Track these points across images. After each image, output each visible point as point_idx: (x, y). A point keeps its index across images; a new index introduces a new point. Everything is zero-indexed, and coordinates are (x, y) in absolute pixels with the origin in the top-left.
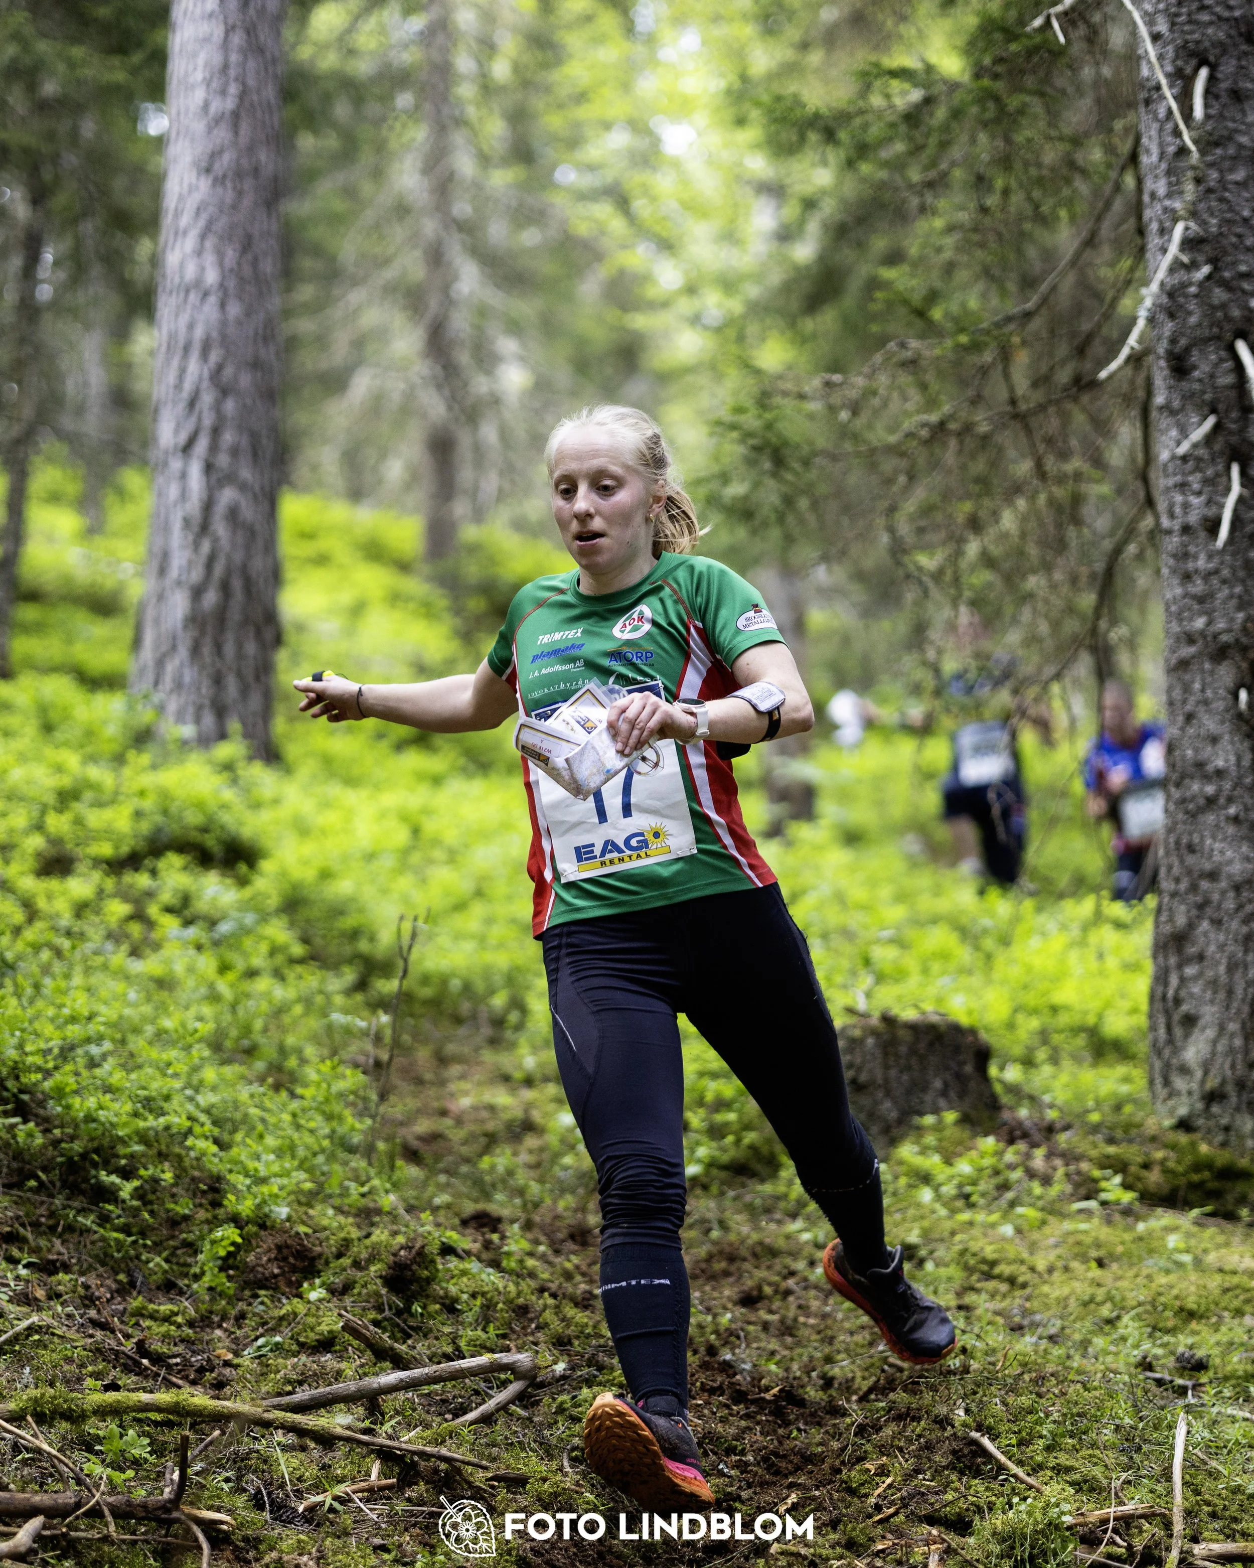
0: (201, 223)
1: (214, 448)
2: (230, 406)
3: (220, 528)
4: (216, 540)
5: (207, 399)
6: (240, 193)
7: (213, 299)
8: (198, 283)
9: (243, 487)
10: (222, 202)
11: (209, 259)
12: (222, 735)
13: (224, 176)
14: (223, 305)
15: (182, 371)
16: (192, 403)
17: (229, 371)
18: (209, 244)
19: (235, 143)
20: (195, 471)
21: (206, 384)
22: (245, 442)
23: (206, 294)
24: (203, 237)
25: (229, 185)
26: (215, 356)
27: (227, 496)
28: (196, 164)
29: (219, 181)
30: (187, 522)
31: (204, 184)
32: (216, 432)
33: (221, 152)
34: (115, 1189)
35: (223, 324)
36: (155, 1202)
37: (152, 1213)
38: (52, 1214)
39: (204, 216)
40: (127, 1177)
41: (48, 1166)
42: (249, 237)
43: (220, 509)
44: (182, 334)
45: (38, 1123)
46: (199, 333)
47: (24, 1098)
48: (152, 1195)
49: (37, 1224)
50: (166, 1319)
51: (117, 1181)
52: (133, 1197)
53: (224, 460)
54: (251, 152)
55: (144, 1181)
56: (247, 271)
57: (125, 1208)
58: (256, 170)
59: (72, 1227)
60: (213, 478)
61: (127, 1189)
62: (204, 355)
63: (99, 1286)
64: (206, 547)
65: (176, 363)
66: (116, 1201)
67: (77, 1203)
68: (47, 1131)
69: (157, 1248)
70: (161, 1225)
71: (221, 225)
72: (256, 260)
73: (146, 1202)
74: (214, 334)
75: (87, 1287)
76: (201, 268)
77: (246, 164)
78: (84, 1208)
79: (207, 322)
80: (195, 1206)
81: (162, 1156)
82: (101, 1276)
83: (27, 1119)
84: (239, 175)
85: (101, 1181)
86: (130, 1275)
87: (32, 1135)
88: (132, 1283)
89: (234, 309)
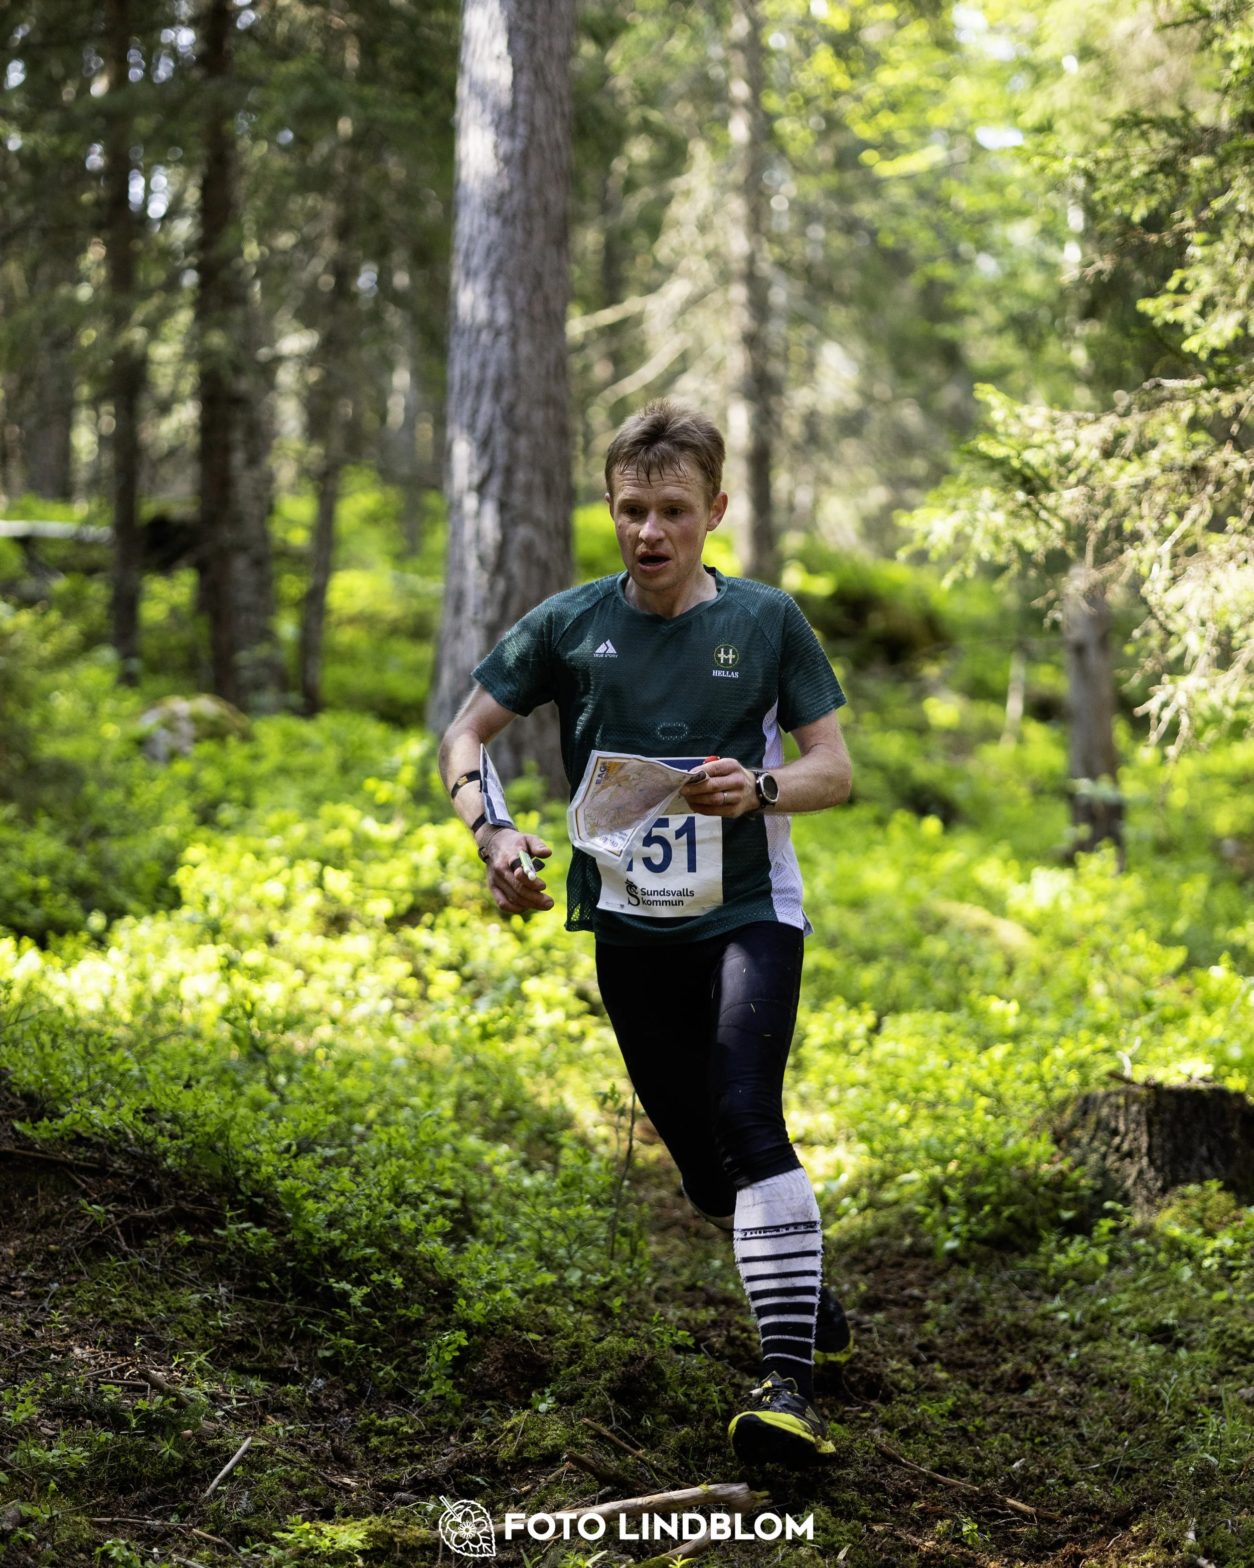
0: (492, 264)
1: (508, 485)
2: (523, 444)
3: (516, 567)
4: (510, 579)
5: (501, 437)
6: (529, 233)
7: (504, 340)
8: (491, 323)
9: (537, 524)
10: (512, 242)
11: (501, 299)
12: (520, 773)
13: (514, 216)
14: (514, 345)
15: (475, 412)
16: (486, 442)
17: (521, 410)
18: (500, 285)
19: (525, 184)
20: (490, 510)
21: (498, 424)
22: (538, 479)
23: (498, 334)
24: (493, 278)
25: (519, 224)
26: (506, 396)
27: (523, 532)
28: (485, 206)
29: (507, 222)
30: (482, 560)
31: (495, 224)
32: (509, 471)
33: (510, 193)
34: (345, 1295)
35: (515, 363)
36: (386, 1308)
37: (383, 1320)
38: (283, 1321)
39: (494, 257)
40: (358, 1283)
41: (281, 1271)
42: (538, 278)
43: (515, 547)
44: (475, 374)
45: (271, 1228)
46: (491, 372)
47: (259, 1200)
48: (383, 1301)
49: (269, 1331)
50: (394, 1431)
51: (348, 1287)
52: (364, 1303)
53: (517, 498)
54: (540, 191)
55: (376, 1286)
56: (538, 309)
57: (356, 1315)
58: (546, 210)
59: (303, 1335)
60: (507, 516)
61: (357, 1295)
62: (497, 395)
63: (328, 1396)
64: (501, 585)
65: (468, 403)
66: (348, 1307)
67: (309, 1309)
68: (283, 1234)
69: (387, 1356)
70: (392, 1332)
71: (511, 265)
72: (546, 299)
73: (376, 1308)
74: (507, 374)
75: (315, 1399)
76: (493, 309)
77: (536, 204)
78: (315, 1315)
79: (499, 362)
80: (427, 1311)
81: (396, 1258)
82: (332, 1386)
83: (259, 1225)
84: (529, 214)
85: (331, 1288)
86: (359, 1383)
87: (264, 1240)
88: (362, 1393)
89: (525, 349)
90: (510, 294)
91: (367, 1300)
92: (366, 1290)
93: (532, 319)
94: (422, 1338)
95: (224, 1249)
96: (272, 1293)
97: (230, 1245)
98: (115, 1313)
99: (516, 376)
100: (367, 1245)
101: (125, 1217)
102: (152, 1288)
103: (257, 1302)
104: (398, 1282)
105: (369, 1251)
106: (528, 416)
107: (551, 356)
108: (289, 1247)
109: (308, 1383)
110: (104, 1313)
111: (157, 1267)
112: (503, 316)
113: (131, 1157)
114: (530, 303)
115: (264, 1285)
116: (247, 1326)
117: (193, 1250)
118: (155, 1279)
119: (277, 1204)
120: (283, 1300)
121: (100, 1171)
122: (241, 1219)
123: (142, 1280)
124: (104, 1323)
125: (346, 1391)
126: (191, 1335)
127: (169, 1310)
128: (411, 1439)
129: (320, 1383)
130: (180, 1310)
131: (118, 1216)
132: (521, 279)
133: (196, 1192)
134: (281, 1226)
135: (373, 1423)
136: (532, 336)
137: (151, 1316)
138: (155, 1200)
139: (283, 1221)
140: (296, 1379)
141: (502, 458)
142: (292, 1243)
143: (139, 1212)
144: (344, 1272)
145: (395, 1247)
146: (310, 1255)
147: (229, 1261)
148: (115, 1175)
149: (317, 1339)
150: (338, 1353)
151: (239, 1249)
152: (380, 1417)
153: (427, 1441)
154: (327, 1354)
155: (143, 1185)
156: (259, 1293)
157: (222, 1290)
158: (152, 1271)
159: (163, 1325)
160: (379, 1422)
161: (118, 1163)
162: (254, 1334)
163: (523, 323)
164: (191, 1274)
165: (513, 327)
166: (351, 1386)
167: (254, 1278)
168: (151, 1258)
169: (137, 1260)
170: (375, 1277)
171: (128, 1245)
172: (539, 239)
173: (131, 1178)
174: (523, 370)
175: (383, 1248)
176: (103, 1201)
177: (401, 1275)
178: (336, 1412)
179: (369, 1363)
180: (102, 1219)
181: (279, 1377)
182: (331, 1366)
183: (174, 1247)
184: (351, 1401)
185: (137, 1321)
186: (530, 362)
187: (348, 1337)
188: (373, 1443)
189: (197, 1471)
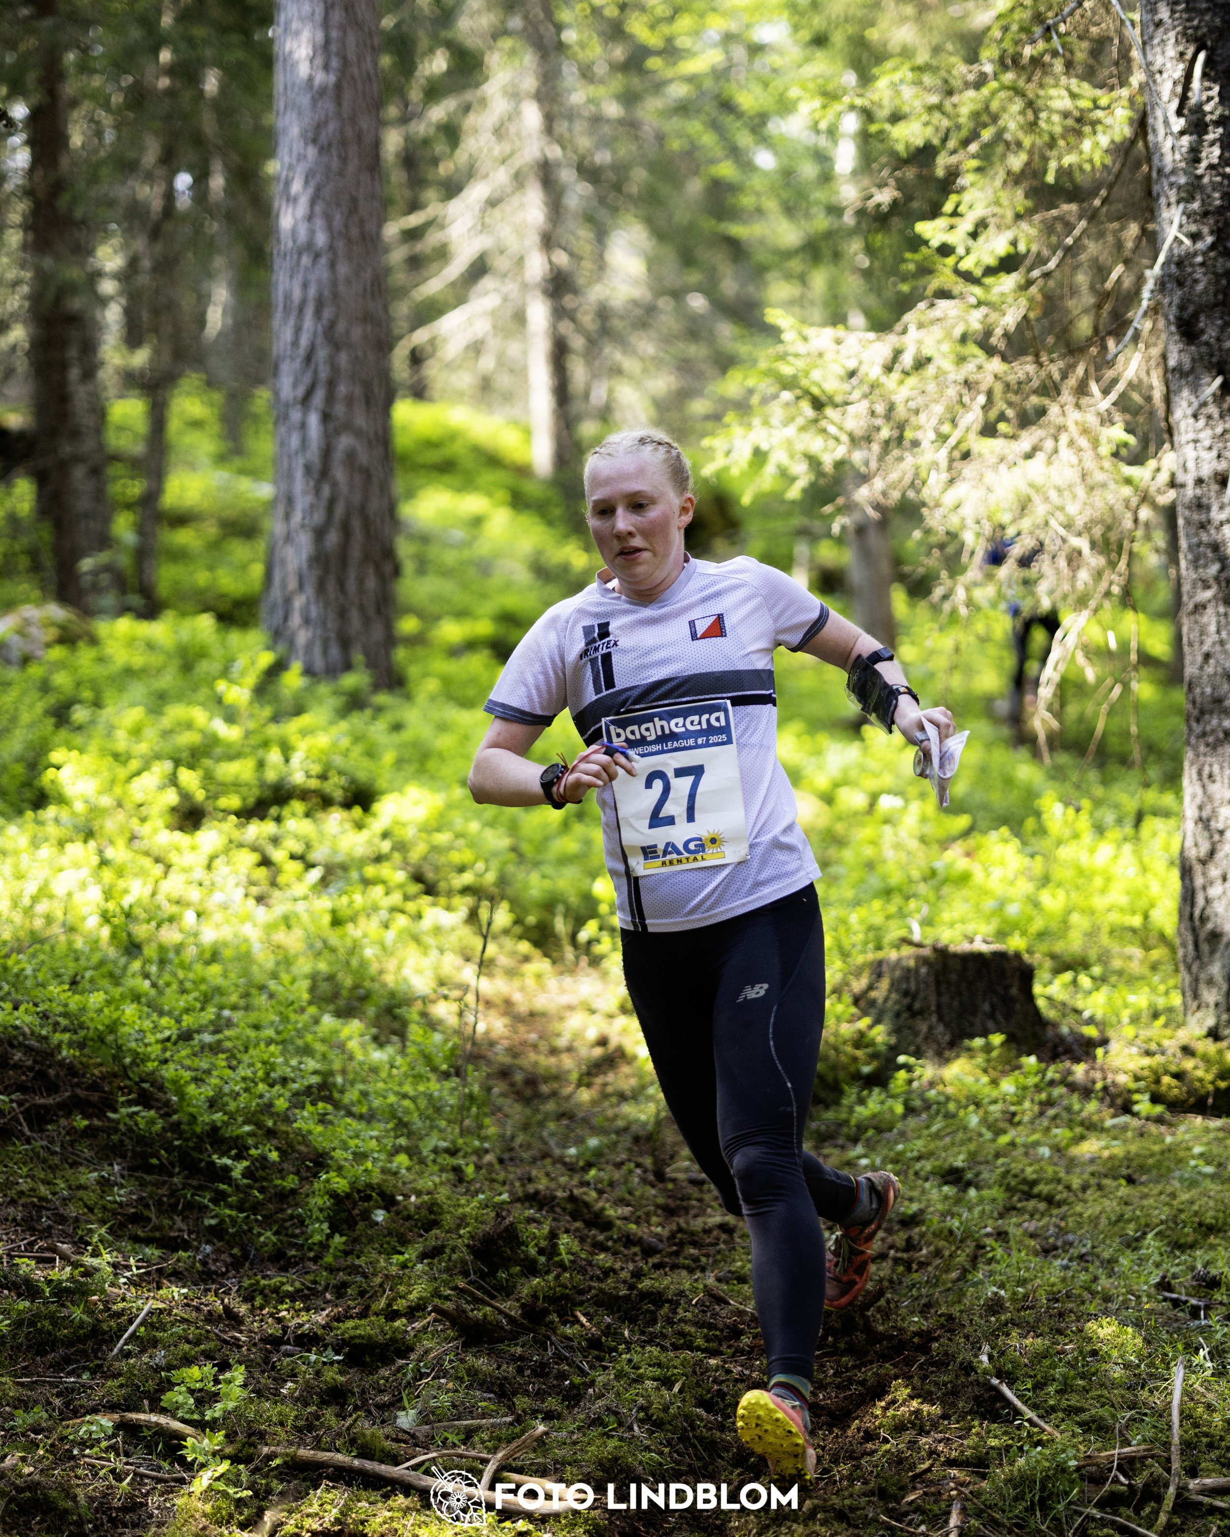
0: (310, 191)
1: (330, 398)
2: (343, 358)
3: (339, 474)
4: (334, 484)
5: (322, 354)
6: (344, 160)
7: (323, 261)
8: (309, 246)
9: (358, 433)
10: (328, 168)
11: (319, 223)
12: (348, 667)
13: (330, 145)
14: (332, 265)
15: (298, 330)
16: (309, 358)
17: (341, 327)
18: (318, 209)
19: (339, 114)
20: (314, 420)
21: (320, 340)
22: (358, 391)
23: (317, 256)
24: (313, 203)
25: (334, 153)
26: (327, 314)
27: (345, 442)
28: (303, 135)
29: (324, 150)
30: (308, 469)
31: (312, 152)
32: (331, 384)
33: (326, 122)
34: (227, 1169)
35: (334, 283)
36: (264, 1179)
37: (262, 1190)
38: (173, 1193)
39: (313, 183)
40: (238, 1158)
41: (169, 1149)
42: (354, 201)
43: (338, 455)
44: (297, 294)
45: (158, 1109)
46: (312, 292)
47: (146, 1085)
48: (261, 1173)
49: (159, 1203)
50: (276, 1290)
51: (229, 1162)
52: (244, 1176)
53: (339, 409)
54: (353, 120)
55: (254, 1160)
56: (354, 232)
57: (237, 1187)
58: (359, 137)
59: (190, 1206)
60: (331, 427)
61: (238, 1169)
62: (318, 313)
63: (215, 1261)
64: (326, 491)
65: (292, 322)
66: (228, 1180)
67: (195, 1183)
68: (167, 1115)
69: (267, 1222)
70: (270, 1201)
71: (327, 192)
72: (362, 222)
73: (255, 1180)
74: (326, 293)
75: (204, 1263)
76: (312, 232)
77: (349, 132)
78: (200, 1188)
79: (319, 282)
80: (301, 1179)
81: (271, 1133)
82: (218, 1251)
83: (148, 1106)
84: (343, 143)
85: (213, 1163)
86: (243, 1248)
87: (152, 1122)
88: (245, 1256)
89: (343, 269)
90: (328, 219)
91: (248, 1173)
92: (246, 1163)
93: (349, 241)
94: (297, 1205)
95: (116, 1130)
96: (161, 1169)
97: (122, 1127)
98: (22, 1193)
99: (335, 295)
100: (245, 1123)
101: (27, 1105)
102: (54, 1169)
103: (148, 1178)
104: (274, 1156)
105: (247, 1128)
106: (348, 333)
107: (367, 275)
108: (175, 1127)
109: (197, 1249)
110: (11, 1192)
111: (58, 1149)
112: (321, 239)
113: (29, 1050)
114: (346, 226)
115: (154, 1161)
116: (141, 1199)
117: (89, 1132)
118: (57, 1160)
119: (161, 1088)
120: (171, 1175)
122: (130, 1103)
123: (45, 1161)
124: (12, 1201)
125: (232, 1255)
126: (92, 1210)
127: (70, 1187)
128: (292, 1297)
129: (208, 1248)
130: (80, 1187)
131: (20, 1104)
132: (338, 205)
133: (88, 1081)
134: (166, 1110)
135: (257, 1283)
136: (350, 258)
137: (54, 1194)
138: (53, 1088)
139: (167, 1103)
140: (186, 1246)
141: (324, 374)
142: (179, 1124)
143: (39, 1100)
144: (224, 1148)
145: (270, 1123)
146: (194, 1133)
147: (121, 1141)
148: (16, 1066)
149: (203, 1208)
150: (222, 1221)
151: (130, 1130)
152: (265, 1277)
153: (306, 1298)
154: (213, 1222)
155: (41, 1075)
156: (149, 1169)
157: (116, 1168)
158: (53, 1153)
159: (65, 1201)
160: (265, 1282)
161: (18, 1056)
162: (147, 1206)
163: (340, 245)
164: (88, 1154)
165: (331, 248)
166: (235, 1251)
167: (145, 1156)
168: (52, 1142)
169: (39, 1143)
170: (253, 1152)
171: (31, 1131)
172: (353, 165)
173: (30, 1069)
174: (342, 288)
175: (259, 1125)
177: (277, 1149)
178: (223, 1275)
179: (250, 1230)
181: (171, 1245)
182: (217, 1233)
183: (71, 1131)
184: (236, 1264)
185: (42, 1199)
186: (348, 281)
187: (231, 1207)
188: (258, 1301)
189: (104, 1333)
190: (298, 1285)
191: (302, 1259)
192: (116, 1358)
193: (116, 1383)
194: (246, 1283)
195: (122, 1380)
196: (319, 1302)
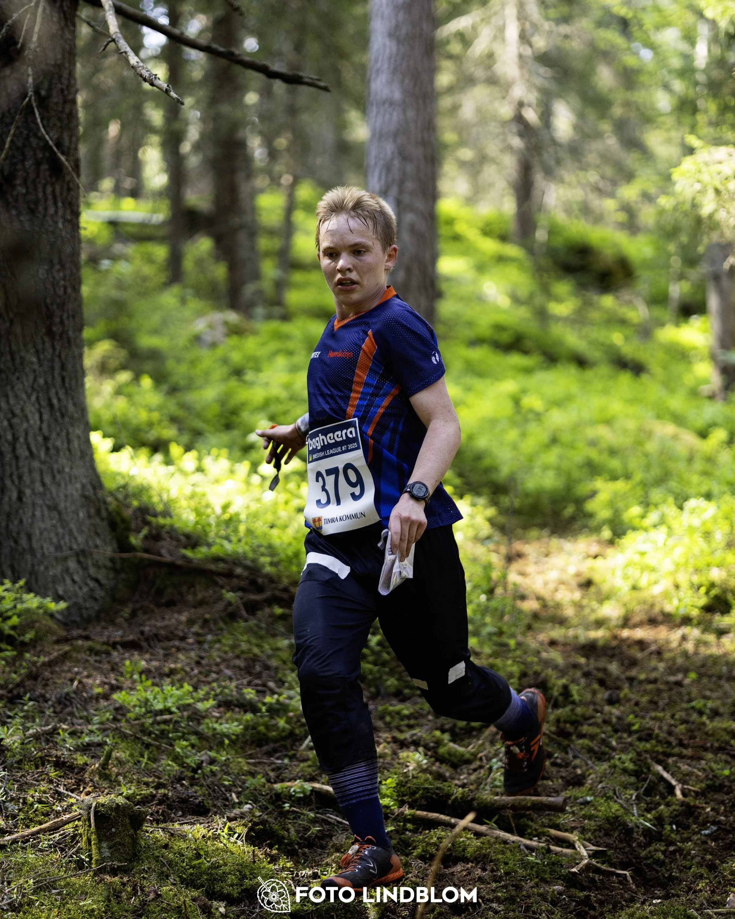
0: (392, 66)
1: (401, 191)
3: (406, 237)
5: (397, 165)
6: (413, 48)
7: (399, 109)
8: (390, 99)
9: (417, 212)
10: (403, 54)
11: (396, 86)
13: (404, 39)
14: (404, 112)
16: (388, 167)
17: (409, 148)
18: (396, 76)
19: (409, 21)
21: (396, 156)
22: (418, 187)
24: (392, 74)
25: (406, 44)
26: (400, 140)
27: (409, 218)
29: (401, 42)
31: (393, 43)
32: (402, 183)
35: (405, 122)
43: (405, 226)
46: (393, 127)
50: (398, 713)
60: (401, 207)
62: (395, 140)
74: (401, 128)
79: (397, 121)
90: (402, 83)
93: (415, 97)
98: (243, 652)
99: (406, 129)
101: (245, 599)
102: (261, 638)
106: (412, 152)
110: (237, 652)
111: (263, 625)
112: (397, 95)
113: (246, 567)
114: (413, 88)
117: (283, 617)
118: (263, 632)
121: (229, 575)
123: (255, 633)
124: (238, 657)
125: (370, 692)
126: (284, 662)
127: (272, 649)
128: (408, 717)
130: (278, 649)
131: (241, 598)
132: (408, 74)
133: (281, 586)
135: (386, 709)
136: (414, 107)
137: (262, 652)
138: (260, 589)
141: (397, 177)
143: (254, 597)
148: (238, 577)
152: (391, 705)
153: (416, 718)
155: (253, 582)
158: (261, 628)
159: (269, 657)
160: (391, 708)
161: (239, 571)
163: (410, 100)
164: (282, 629)
165: (404, 102)
166: (373, 689)
168: (260, 621)
169: (252, 622)
171: (248, 613)
172: (418, 51)
173: (247, 578)
174: (410, 125)
176: (233, 590)
180: (233, 601)
183: (272, 615)
185: (255, 655)
186: (414, 121)
187: (368, 662)
188: (388, 719)
189: (297, 735)
190: (412, 710)
191: (413, 695)
192: (304, 750)
193: (306, 764)
194: (380, 708)
195: (309, 763)
196: (423, 721)
